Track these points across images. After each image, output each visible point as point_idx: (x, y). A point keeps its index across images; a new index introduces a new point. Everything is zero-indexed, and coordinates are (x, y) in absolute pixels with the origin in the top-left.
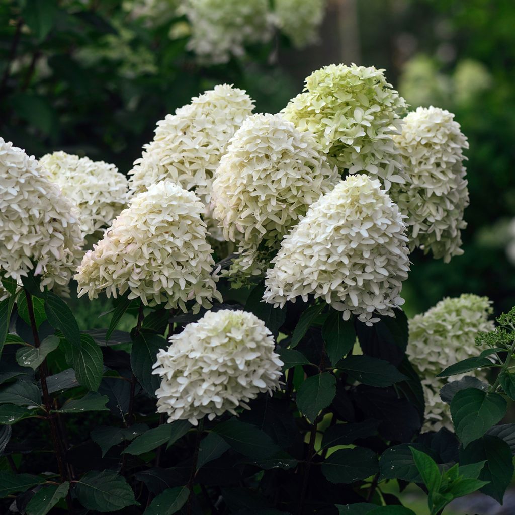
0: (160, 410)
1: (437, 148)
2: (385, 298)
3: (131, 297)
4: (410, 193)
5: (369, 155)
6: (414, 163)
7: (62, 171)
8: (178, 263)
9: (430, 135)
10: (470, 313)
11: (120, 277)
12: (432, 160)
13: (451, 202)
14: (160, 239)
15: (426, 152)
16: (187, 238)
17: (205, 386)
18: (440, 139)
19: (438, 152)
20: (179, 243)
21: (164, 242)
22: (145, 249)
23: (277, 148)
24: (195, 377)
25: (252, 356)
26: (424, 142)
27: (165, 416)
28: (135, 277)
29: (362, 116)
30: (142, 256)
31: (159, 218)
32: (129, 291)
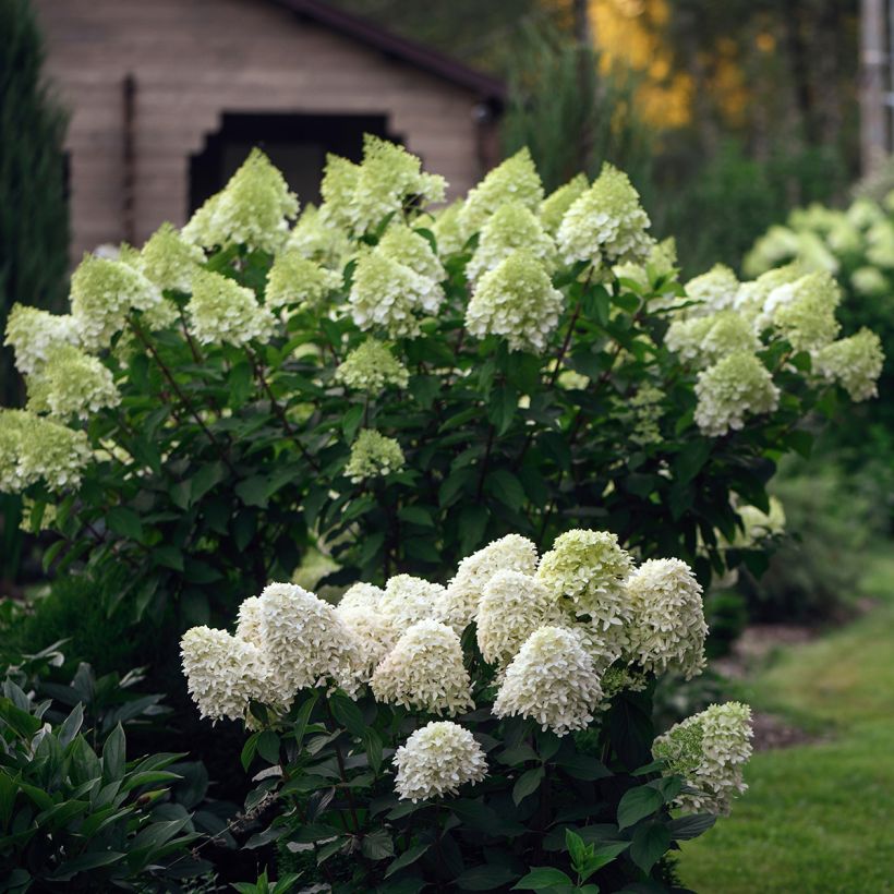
0: (397, 790)
1: (666, 593)
2: (575, 716)
3: (397, 704)
4: (642, 629)
5: (595, 602)
6: (646, 605)
7: (400, 591)
8: (434, 681)
9: (661, 583)
10: (726, 718)
11: (389, 689)
12: (662, 603)
13: (678, 635)
14: (418, 663)
15: (659, 596)
16: (440, 663)
17: (418, 776)
18: (669, 587)
19: (667, 597)
20: (431, 667)
21: (421, 665)
22: (407, 669)
23: (508, 599)
24: (413, 769)
25: (448, 758)
26: (656, 588)
27: (399, 795)
28: (399, 690)
29: (585, 574)
30: (404, 675)
31: (418, 647)
32: (396, 699)
